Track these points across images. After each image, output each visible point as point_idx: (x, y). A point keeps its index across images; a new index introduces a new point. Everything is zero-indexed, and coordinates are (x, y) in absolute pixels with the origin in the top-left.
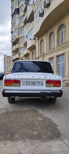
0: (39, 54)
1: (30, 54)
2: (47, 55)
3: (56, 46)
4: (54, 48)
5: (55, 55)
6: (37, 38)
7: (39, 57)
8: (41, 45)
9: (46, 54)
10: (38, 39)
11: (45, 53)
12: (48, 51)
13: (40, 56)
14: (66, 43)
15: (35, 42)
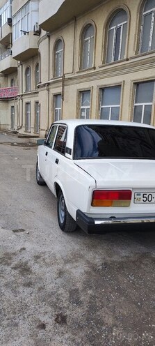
0: (51, 77)
1: (20, 69)
2: (75, 81)
3: (99, 62)
4: (94, 68)
5: (94, 84)
6: (44, 33)
7: (49, 84)
8: (55, 54)
9: (71, 79)
10: (49, 36)
11: (67, 77)
12: (77, 73)
13: (54, 82)
14: (127, 60)
15: (39, 43)
